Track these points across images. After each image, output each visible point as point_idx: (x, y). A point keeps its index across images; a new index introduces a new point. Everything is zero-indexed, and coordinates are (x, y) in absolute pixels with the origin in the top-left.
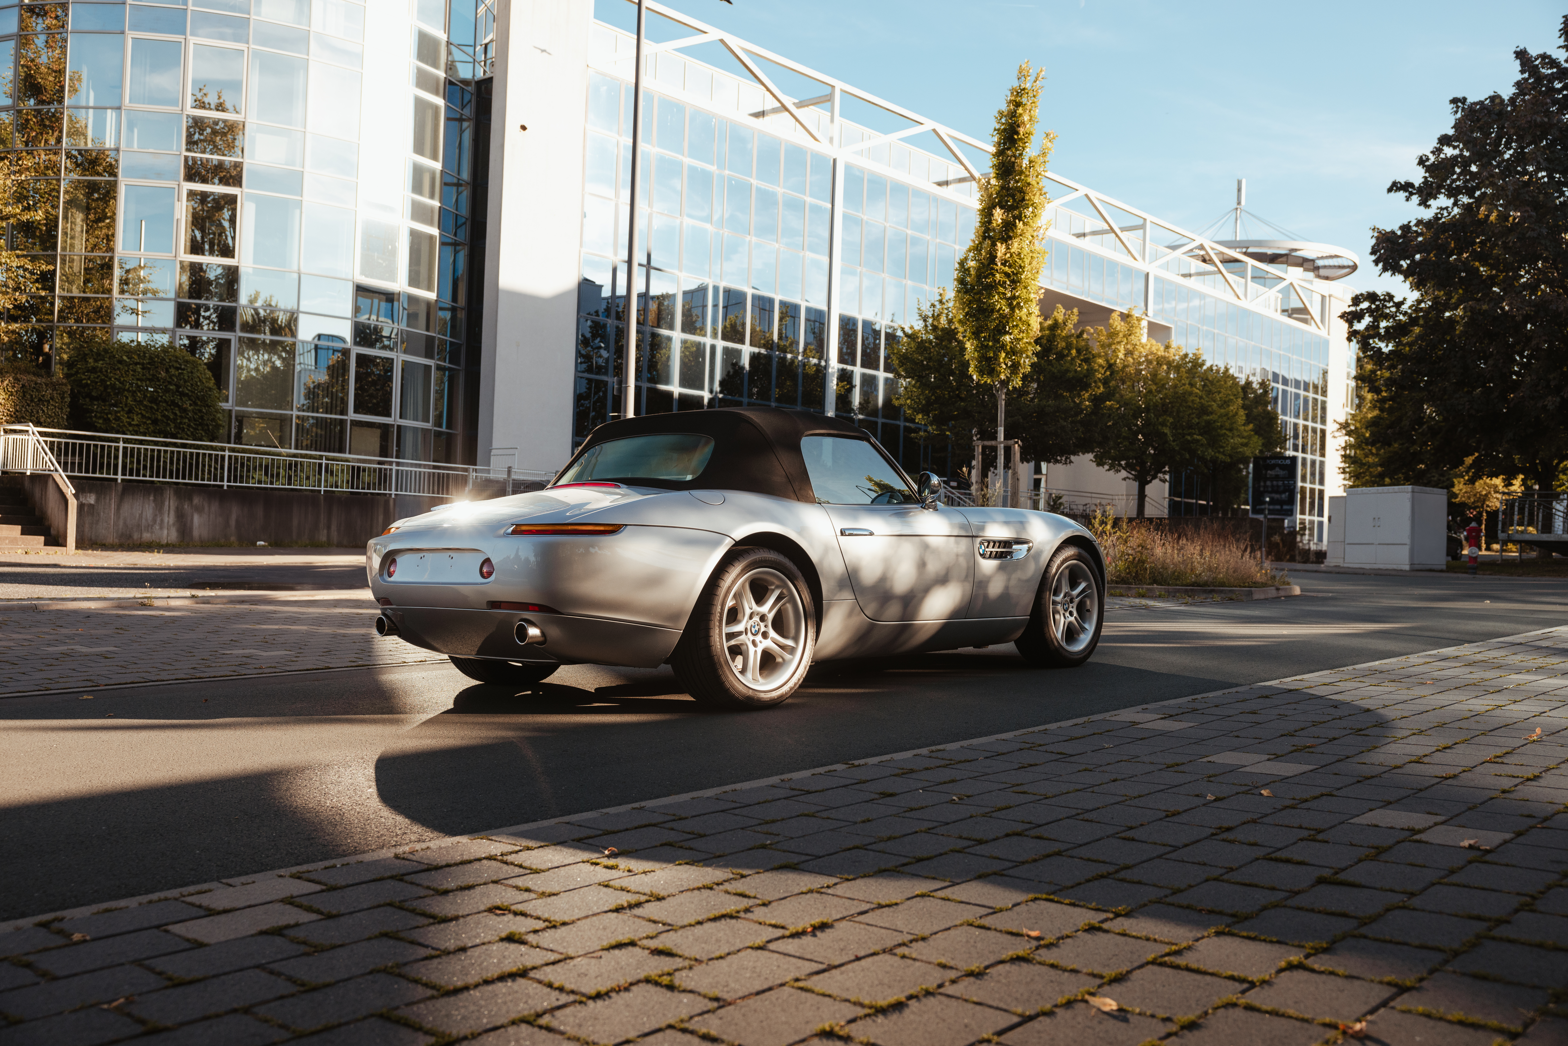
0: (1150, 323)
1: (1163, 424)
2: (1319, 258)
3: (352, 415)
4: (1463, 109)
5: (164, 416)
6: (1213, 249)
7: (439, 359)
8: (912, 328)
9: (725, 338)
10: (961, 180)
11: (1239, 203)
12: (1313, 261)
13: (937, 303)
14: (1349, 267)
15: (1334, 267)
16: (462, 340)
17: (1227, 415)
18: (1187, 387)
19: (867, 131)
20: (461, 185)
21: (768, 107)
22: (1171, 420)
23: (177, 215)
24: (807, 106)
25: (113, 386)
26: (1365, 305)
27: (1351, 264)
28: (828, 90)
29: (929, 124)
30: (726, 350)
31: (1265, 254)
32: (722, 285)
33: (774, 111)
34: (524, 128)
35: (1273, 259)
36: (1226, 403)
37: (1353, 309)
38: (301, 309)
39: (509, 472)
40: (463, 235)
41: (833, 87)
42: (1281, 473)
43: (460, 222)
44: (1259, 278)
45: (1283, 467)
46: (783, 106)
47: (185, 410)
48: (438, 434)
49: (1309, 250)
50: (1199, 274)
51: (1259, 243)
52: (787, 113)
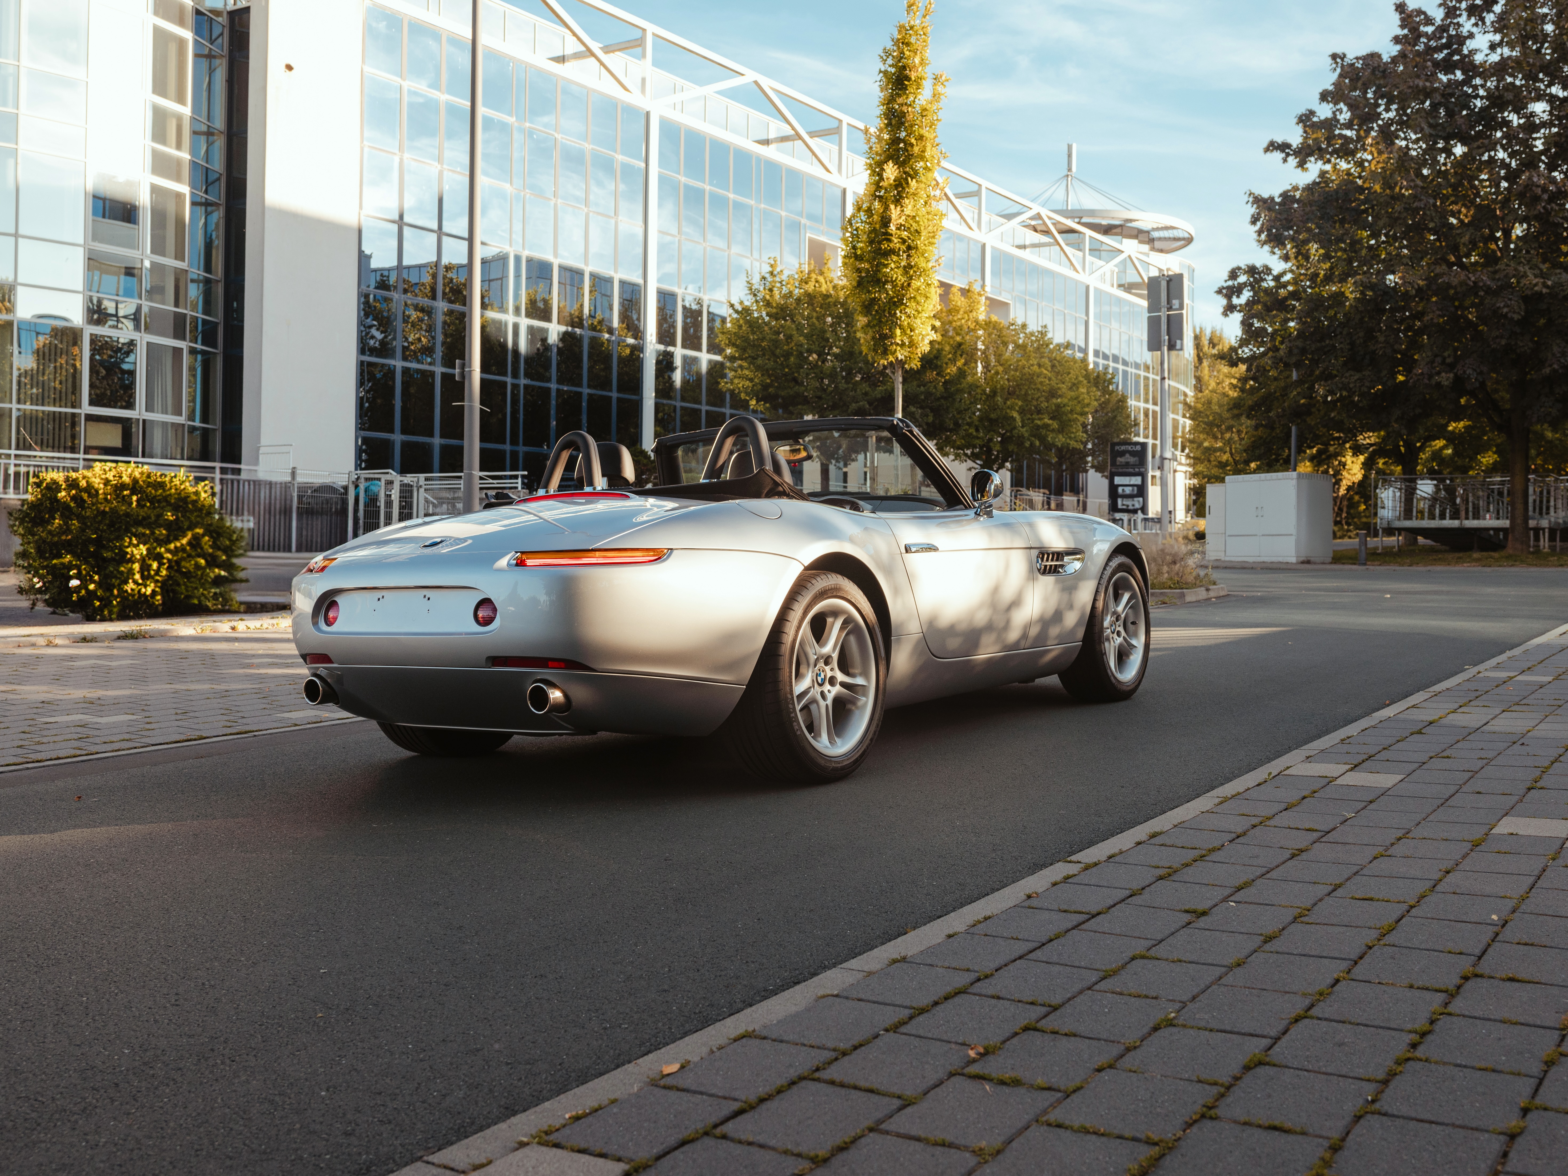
0: (987, 298)
1: (1011, 408)
2: (1154, 229)
3: (86, 408)
4: (1342, 66)
6: (1050, 218)
7: (191, 341)
8: (741, 303)
9: (529, 315)
10: (784, 139)
11: (1070, 170)
12: (1148, 232)
13: (767, 276)
14: (1184, 239)
15: (1169, 239)
16: (218, 318)
17: (1077, 398)
18: (1035, 368)
19: (680, 81)
20: (212, 134)
21: (569, 51)
22: (1020, 403)
24: (613, 51)
26: (1242, 279)
27: (1187, 235)
28: (639, 34)
29: (751, 76)
30: (531, 330)
31: (1100, 225)
32: (525, 254)
33: (577, 56)
34: (289, 68)
35: (1107, 230)
36: (1075, 386)
37: (1230, 283)
38: (20, 280)
39: (293, 474)
40: (218, 195)
41: (644, 30)
42: (1132, 460)
43: (211, 178)
44: (1096, 251)
45: (1133, 454)
46: (589, 50)
48: (192, 429)
49: (1146, 220)
50: (1034, 246)
51: (1092, 213)
52: (593, 59)
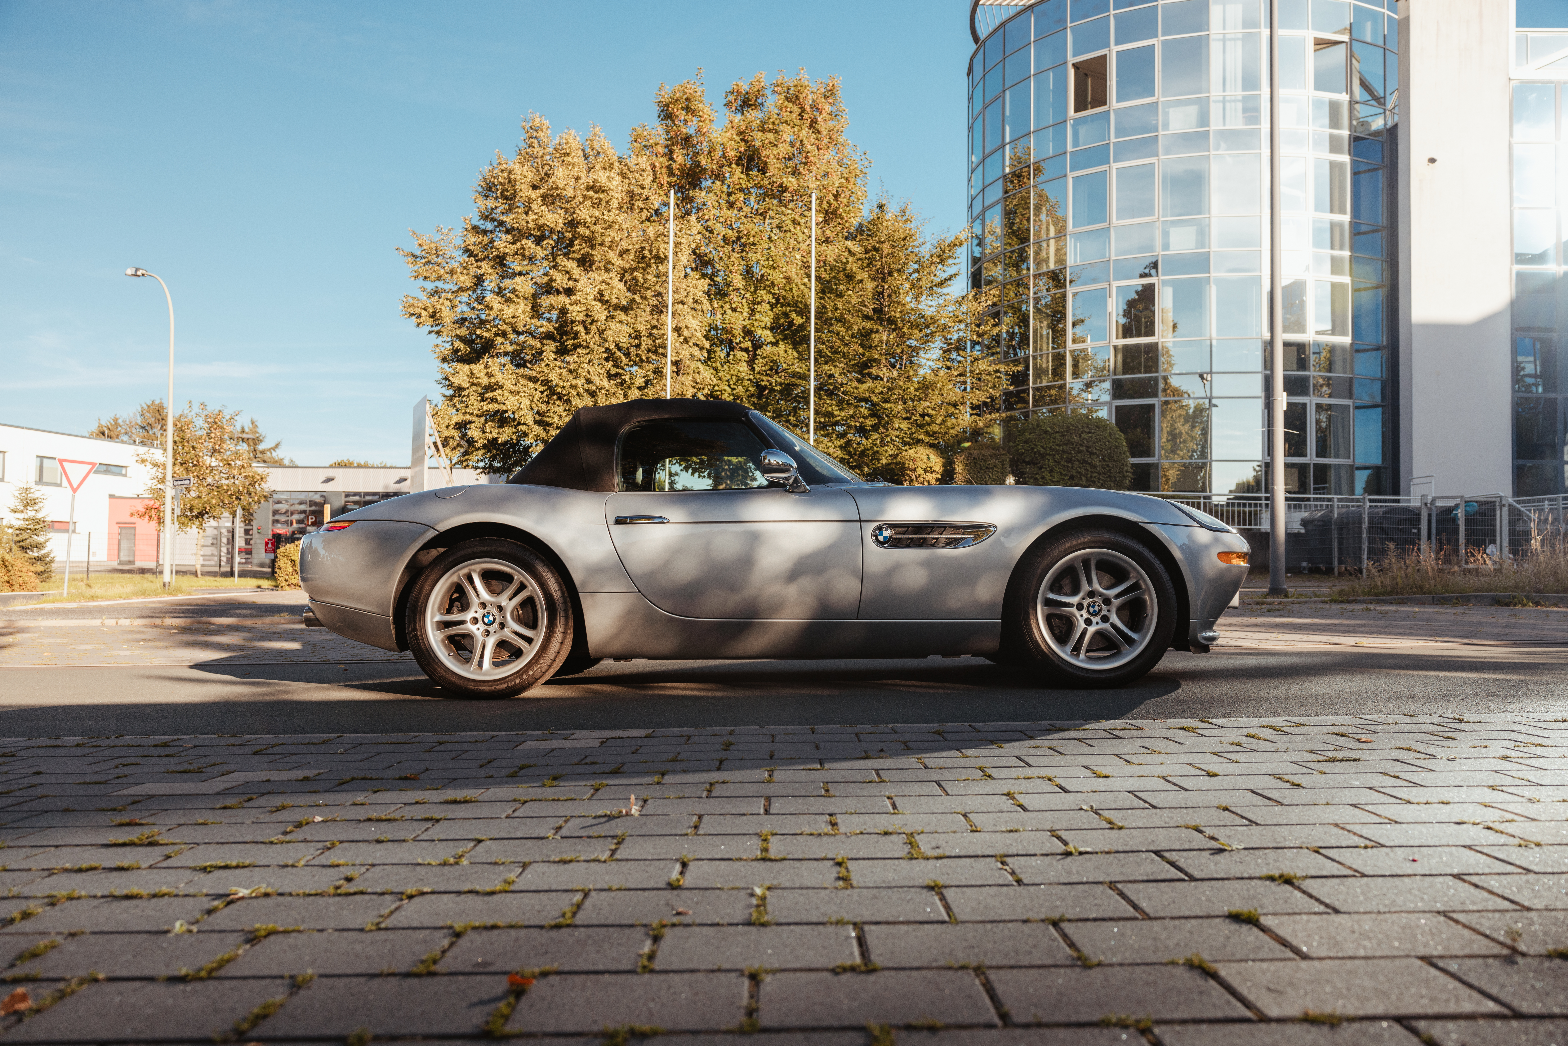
5: (1078, 472)
16: (1386, 377)
23: (1109, 310)
25: (1039, 452)
34: (1432, 160)
47: (1095, 467)
